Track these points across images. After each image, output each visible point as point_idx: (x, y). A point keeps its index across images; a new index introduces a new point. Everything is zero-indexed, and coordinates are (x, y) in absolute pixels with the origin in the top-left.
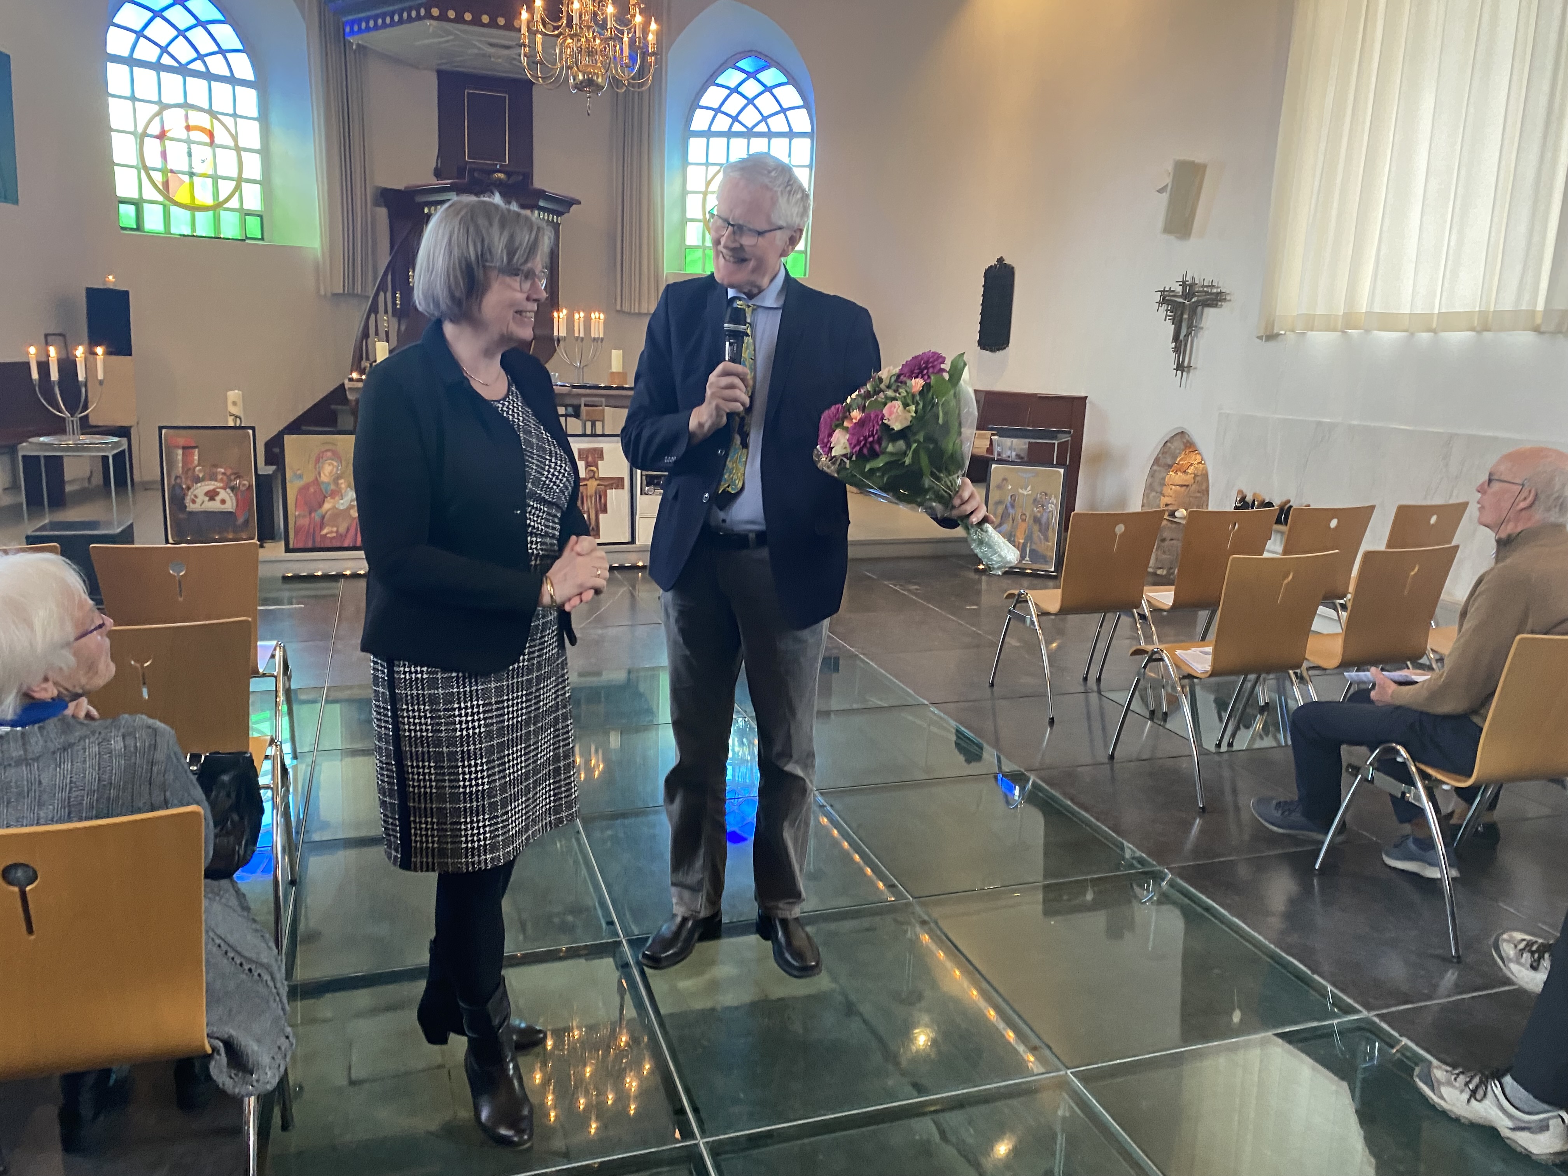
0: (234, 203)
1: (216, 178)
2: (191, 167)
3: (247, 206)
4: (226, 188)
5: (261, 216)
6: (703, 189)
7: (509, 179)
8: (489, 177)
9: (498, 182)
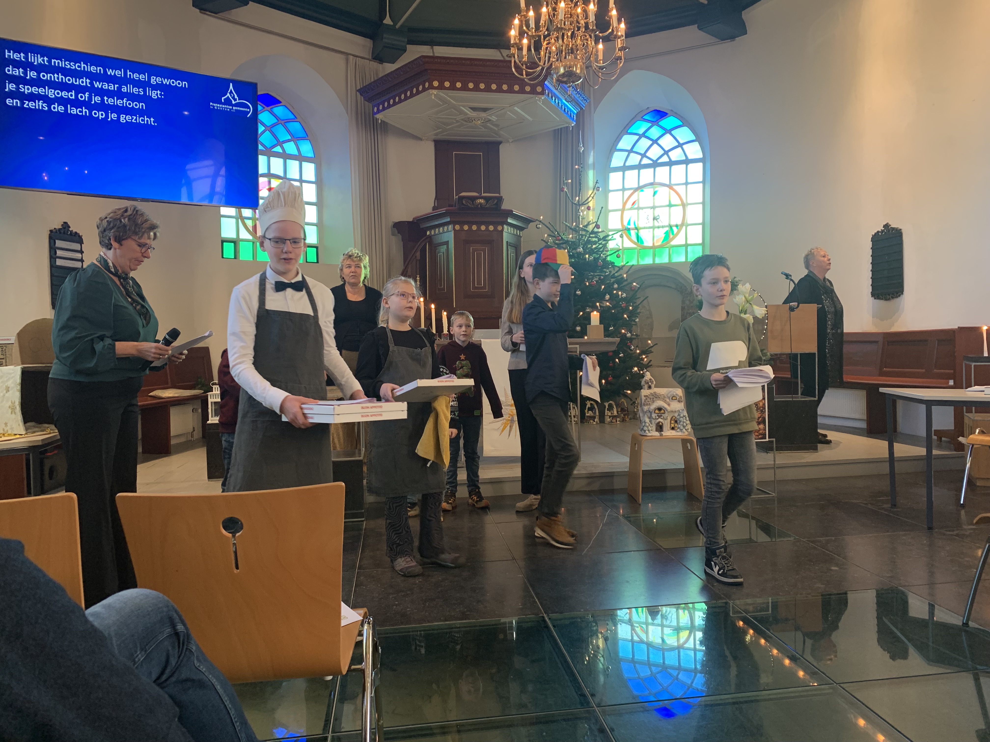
5: (317, 248)
6: (621, 207)
7: (487, 203)
8: (473, 203)
9: (479, 206)
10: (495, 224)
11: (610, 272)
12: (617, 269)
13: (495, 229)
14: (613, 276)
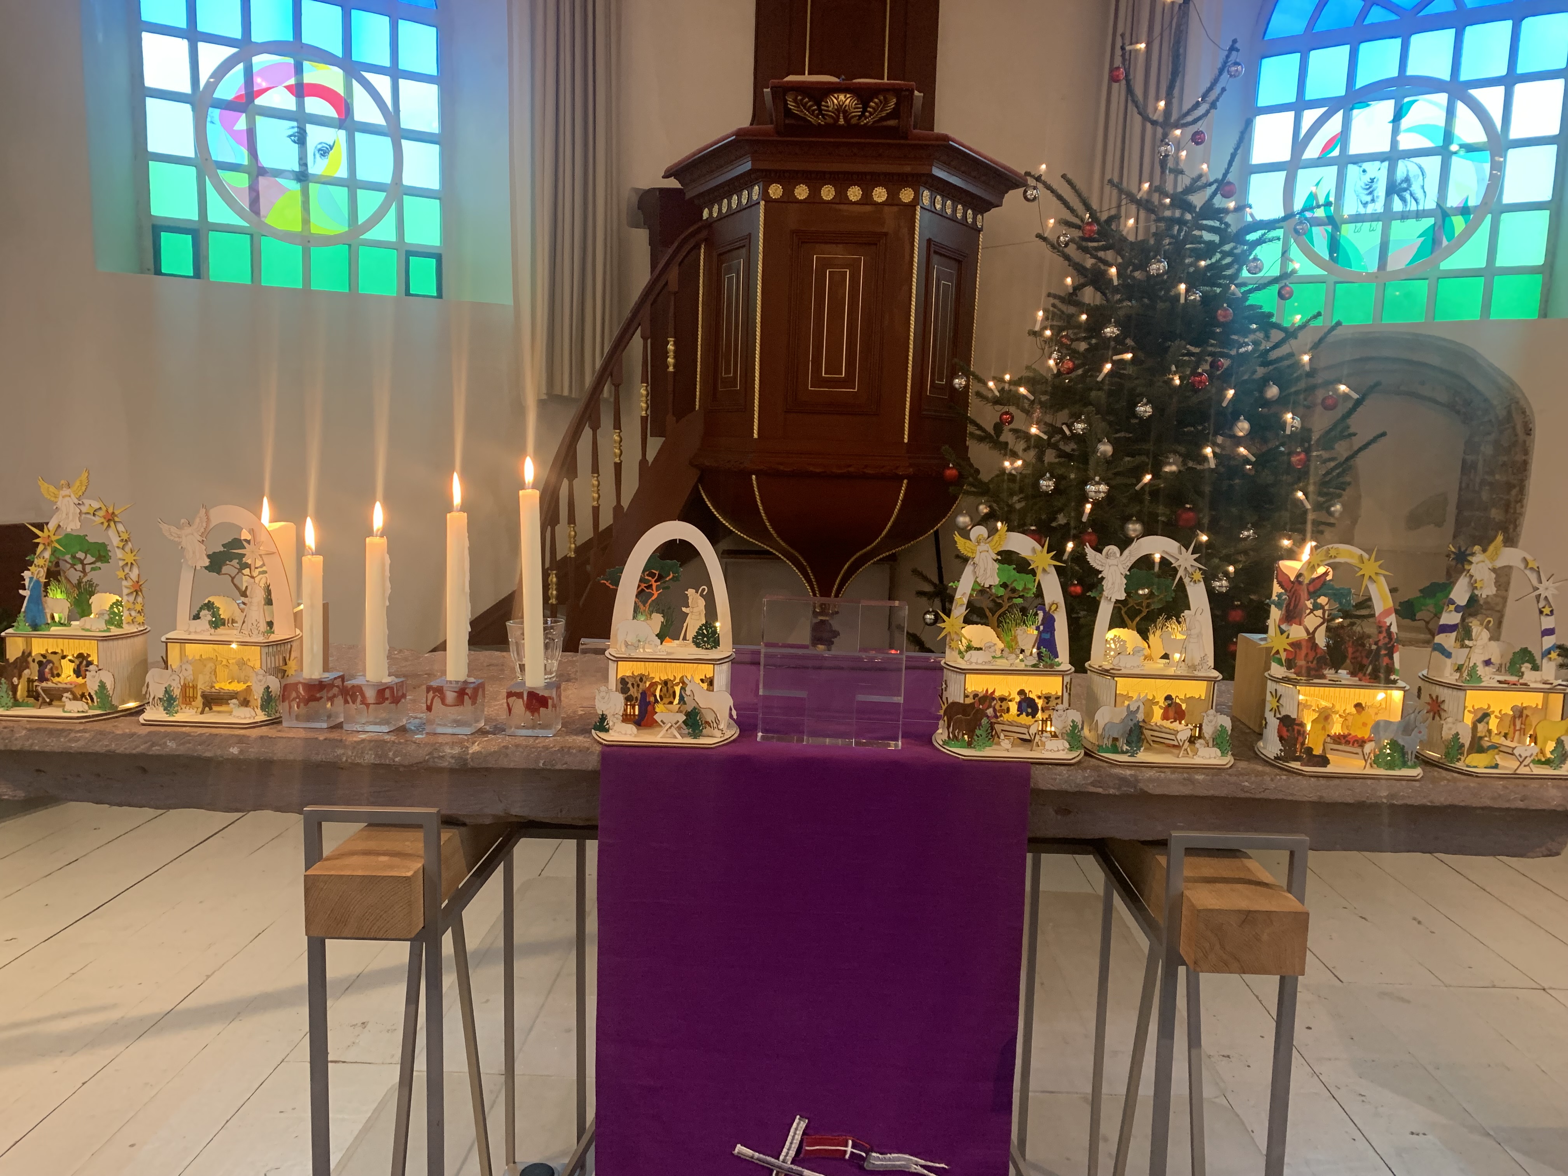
0: (385, 231)
1: (352, 184)
2: (303, 162)
3: (412, 238)
4: (369, 202)
5: (439, 258)
6: (1288, 158)
7: (864, 110)
8: (820, 110)
9: (842, 121)
10: (894, 182)
11: (1256, 343)
12: (1276, 336)
13: (893, 199)
14: (1264, 359)
